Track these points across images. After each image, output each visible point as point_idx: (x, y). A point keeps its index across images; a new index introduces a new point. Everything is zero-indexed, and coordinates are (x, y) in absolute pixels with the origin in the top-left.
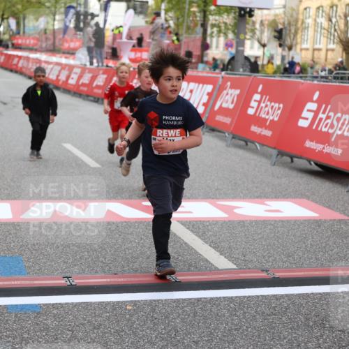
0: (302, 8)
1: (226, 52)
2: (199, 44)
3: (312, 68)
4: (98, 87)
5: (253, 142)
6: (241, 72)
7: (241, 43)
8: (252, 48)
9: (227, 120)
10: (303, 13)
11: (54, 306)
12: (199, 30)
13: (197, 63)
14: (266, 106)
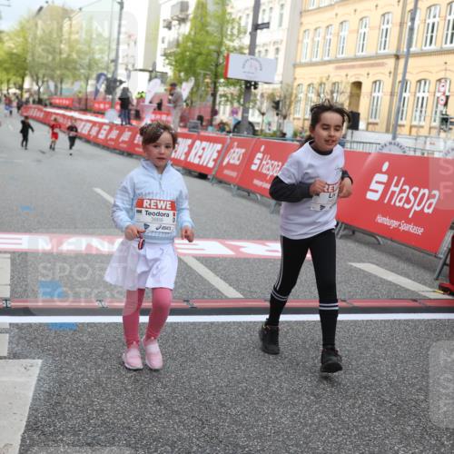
0: (296, 84)
1: (231, 118)
2: (209, 110)
3: (301, 133)
4: (123, 142)
5: (254, 193)
6: (245, 135)
7: (246, 111)
8: (253, 115)
9: (234, 174)
10: (296, 89)
11: (89, 324)
12: (210, 99)
13: (207, 126)
14: (267, 164)
